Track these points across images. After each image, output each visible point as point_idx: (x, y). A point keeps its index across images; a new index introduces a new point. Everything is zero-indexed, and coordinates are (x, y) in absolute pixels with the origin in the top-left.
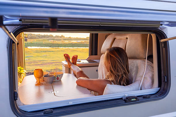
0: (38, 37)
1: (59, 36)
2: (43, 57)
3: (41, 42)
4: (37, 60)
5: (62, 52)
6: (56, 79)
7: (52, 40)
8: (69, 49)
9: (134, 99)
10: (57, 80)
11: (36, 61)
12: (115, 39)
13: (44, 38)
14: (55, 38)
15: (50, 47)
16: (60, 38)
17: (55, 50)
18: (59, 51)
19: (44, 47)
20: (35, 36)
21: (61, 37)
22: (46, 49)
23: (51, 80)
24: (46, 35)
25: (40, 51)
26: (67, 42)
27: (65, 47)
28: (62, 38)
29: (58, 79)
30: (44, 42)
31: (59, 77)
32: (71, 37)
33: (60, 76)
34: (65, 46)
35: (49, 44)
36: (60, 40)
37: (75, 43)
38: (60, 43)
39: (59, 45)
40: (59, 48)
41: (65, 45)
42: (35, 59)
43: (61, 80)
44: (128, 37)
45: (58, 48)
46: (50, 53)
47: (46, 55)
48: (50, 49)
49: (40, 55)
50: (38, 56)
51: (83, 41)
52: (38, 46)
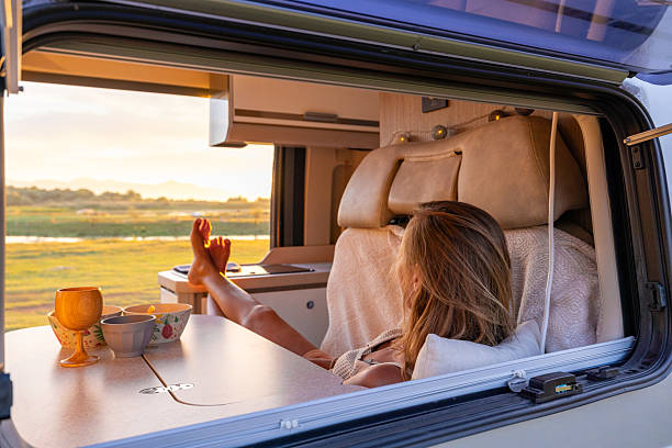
0: (28, 199)
1: (117, 194)
2: (51, 276)
3: (42, 217)
4: (24, 288)
5: (133, 254)
6: (159, 335)
7: (91, 211)
8: (162, 243)
9: (565, 388)
10: (162, 340)
11: (21, 293)
12: (401, 161)
13: (53, 203)
14: (103, 203)
15: (81, 235)
16: (123, 203)
17: (104, 246)
18: (120, 252)
19: (56, 236)
20: (16, 194)
21: (125, 198)
22: (64, 244)
23: (141, 335)
24: (63, 192)
25: (36, 254)
26: (150, 216)
27: (144, 237)
28: (133, 201)
29: (167, 332)
30: (55, 218)
31: (172, 324)
32: (169, 198)
33: (177, 320)
34: (144, 231)
35: (79, 224)
36: (124, 208)
37: (184, 222)
38: (124, 221)
39: (117, 230)
40: (120, 239)
41: (143, 228)
42: (16, 285)
43: (179, 340)
44: (461, 147)
45: (115, 239)
46: (79, 258)
47: (65, 269)
48: (82, 245)
49: (40, 270)
50: (29, 272)
51: (216, 213)
52: (28, 235)
